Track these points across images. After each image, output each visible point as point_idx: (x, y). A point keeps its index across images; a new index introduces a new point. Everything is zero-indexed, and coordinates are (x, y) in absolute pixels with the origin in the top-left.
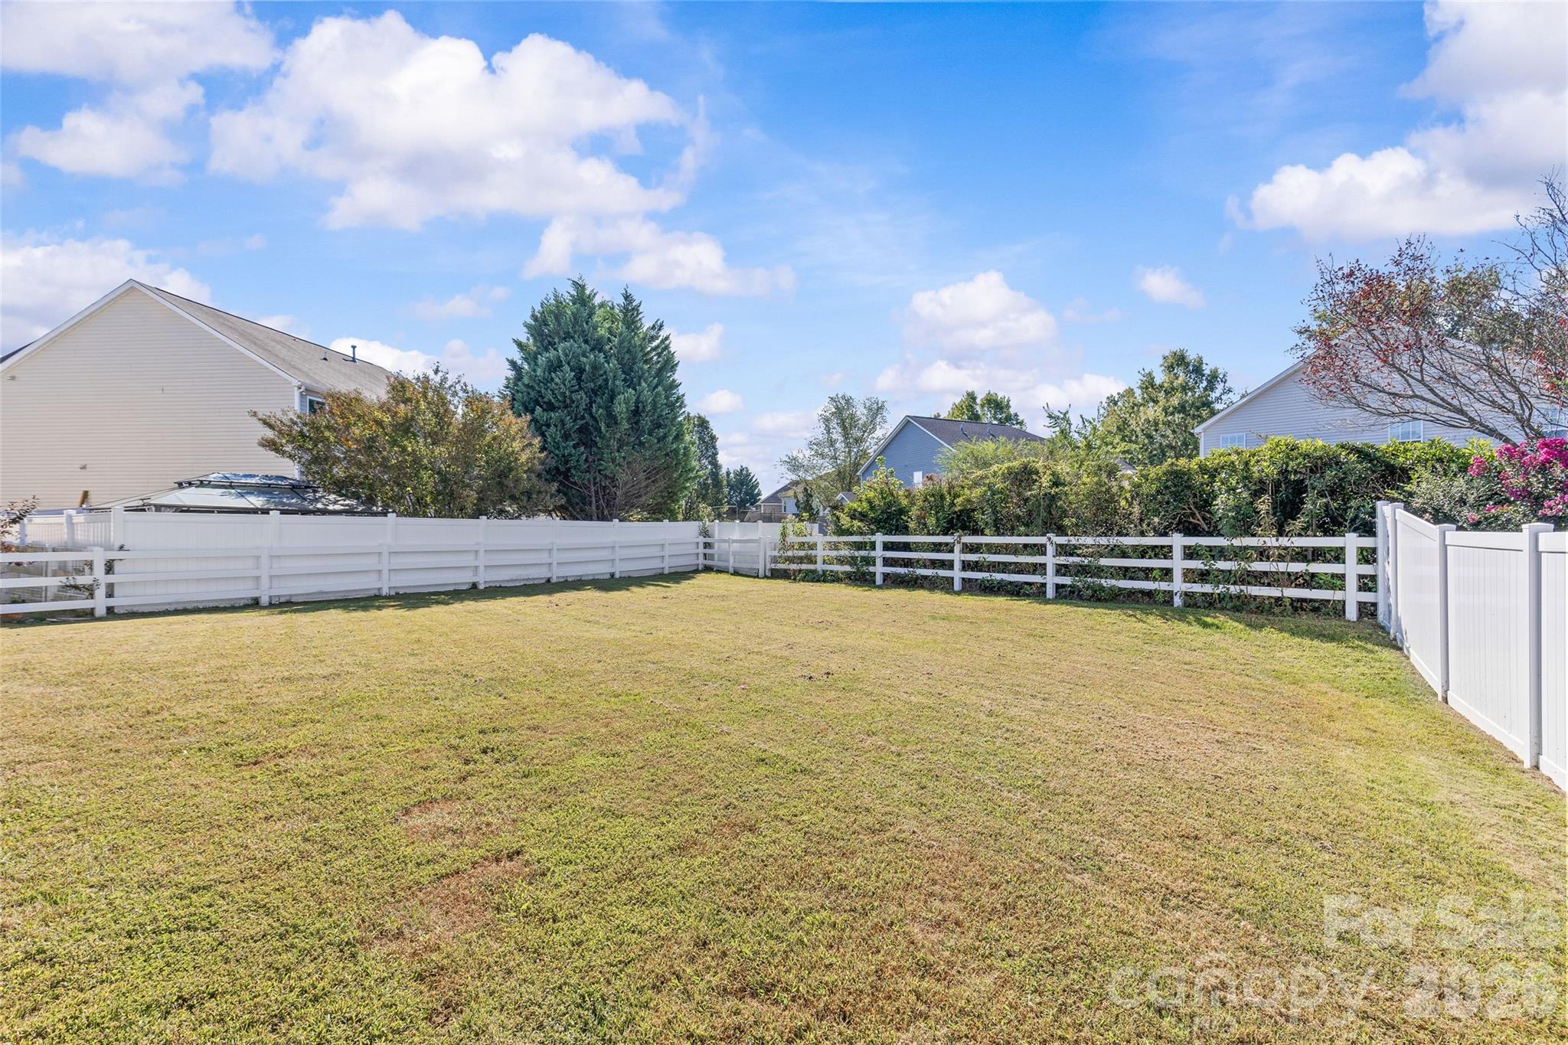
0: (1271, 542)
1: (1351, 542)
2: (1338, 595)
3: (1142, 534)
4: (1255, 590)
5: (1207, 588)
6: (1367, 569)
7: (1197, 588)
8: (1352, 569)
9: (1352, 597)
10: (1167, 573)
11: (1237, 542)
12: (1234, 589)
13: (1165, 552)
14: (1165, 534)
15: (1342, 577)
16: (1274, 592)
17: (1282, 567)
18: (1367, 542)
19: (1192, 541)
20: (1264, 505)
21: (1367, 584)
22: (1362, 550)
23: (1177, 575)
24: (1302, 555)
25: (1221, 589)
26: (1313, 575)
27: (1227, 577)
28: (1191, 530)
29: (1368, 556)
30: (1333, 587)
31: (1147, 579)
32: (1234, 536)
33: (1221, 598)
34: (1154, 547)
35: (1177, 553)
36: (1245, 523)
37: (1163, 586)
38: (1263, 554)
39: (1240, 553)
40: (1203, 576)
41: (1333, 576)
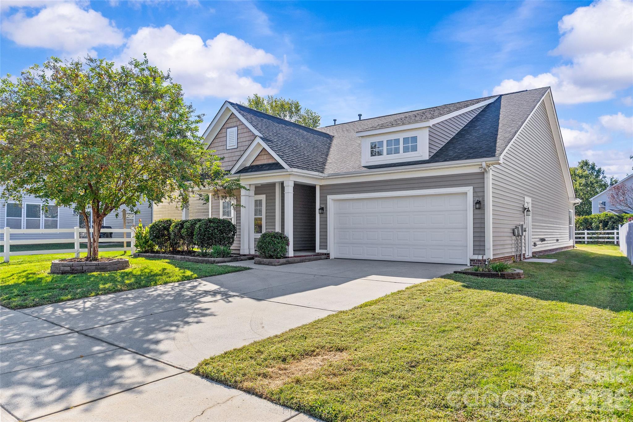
0: (602, 231)
1: (615, 231)
2: (613, 240)
3: (579, 230)
4: (600, 240)
5: (591, 240)
6: (618, 236)
7: (590, 240)
8: (615, 236)
9: (615, 240)
10: (584, 238)
11: (597, 232)
12: (596, 240)
13: (584, 234)
14: (583, 230)
15: (614, 237)
16: (603, 240)
17: (604, 236)
18: (617, 231)
19: (589, 231)
20: (601, 225)
21: (618, 238)
22: (617, 232)
23: (586, 238)
24: (608, 234)
25: (594, 240)
26: (609, 237)
27: (595, 238)
28: (588, 229)
29: (618, 233)
30: (613, 239)
31: (580, 239)
32: (596, 230)
33: (594, 242)
34: (581, 233)
35: (586, 234)
36: (598, 228)
37: (583, 240)
38: (601, 233)
39: (597, 233)
40: (591, 238)
41: (613, 237)
